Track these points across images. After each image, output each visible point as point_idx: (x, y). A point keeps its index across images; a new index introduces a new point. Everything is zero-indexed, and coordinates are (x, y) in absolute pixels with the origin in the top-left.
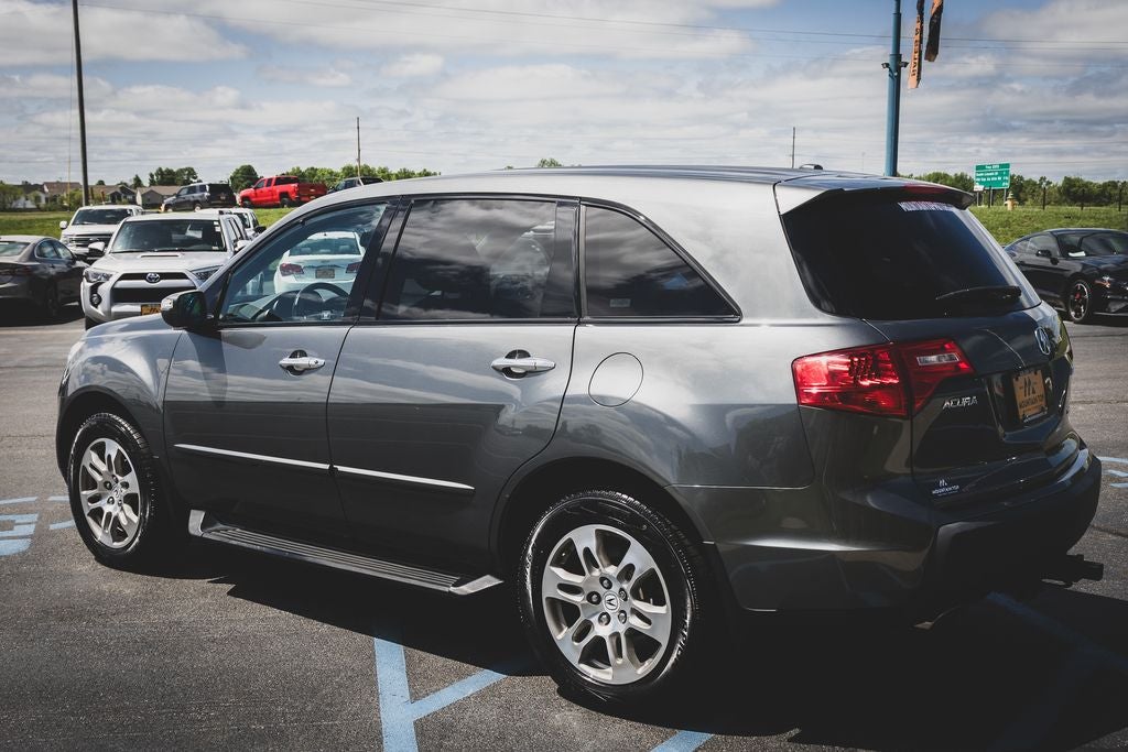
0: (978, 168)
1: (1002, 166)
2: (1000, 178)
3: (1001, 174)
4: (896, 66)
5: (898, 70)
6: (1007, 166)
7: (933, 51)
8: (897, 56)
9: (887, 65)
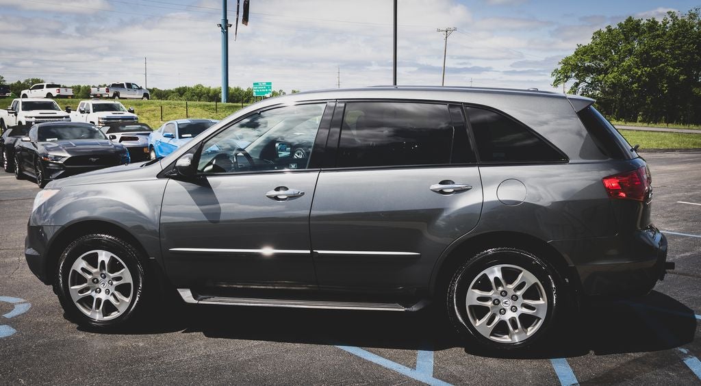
0: (254, 84)
1: (267, 83)
2: (267, 90)
3: (267, 88)
4: (225, 26)
5: (227, 28)
6: (270, 83)
7: (246, 20)
8: (226, 21)
9: (220, 25)
